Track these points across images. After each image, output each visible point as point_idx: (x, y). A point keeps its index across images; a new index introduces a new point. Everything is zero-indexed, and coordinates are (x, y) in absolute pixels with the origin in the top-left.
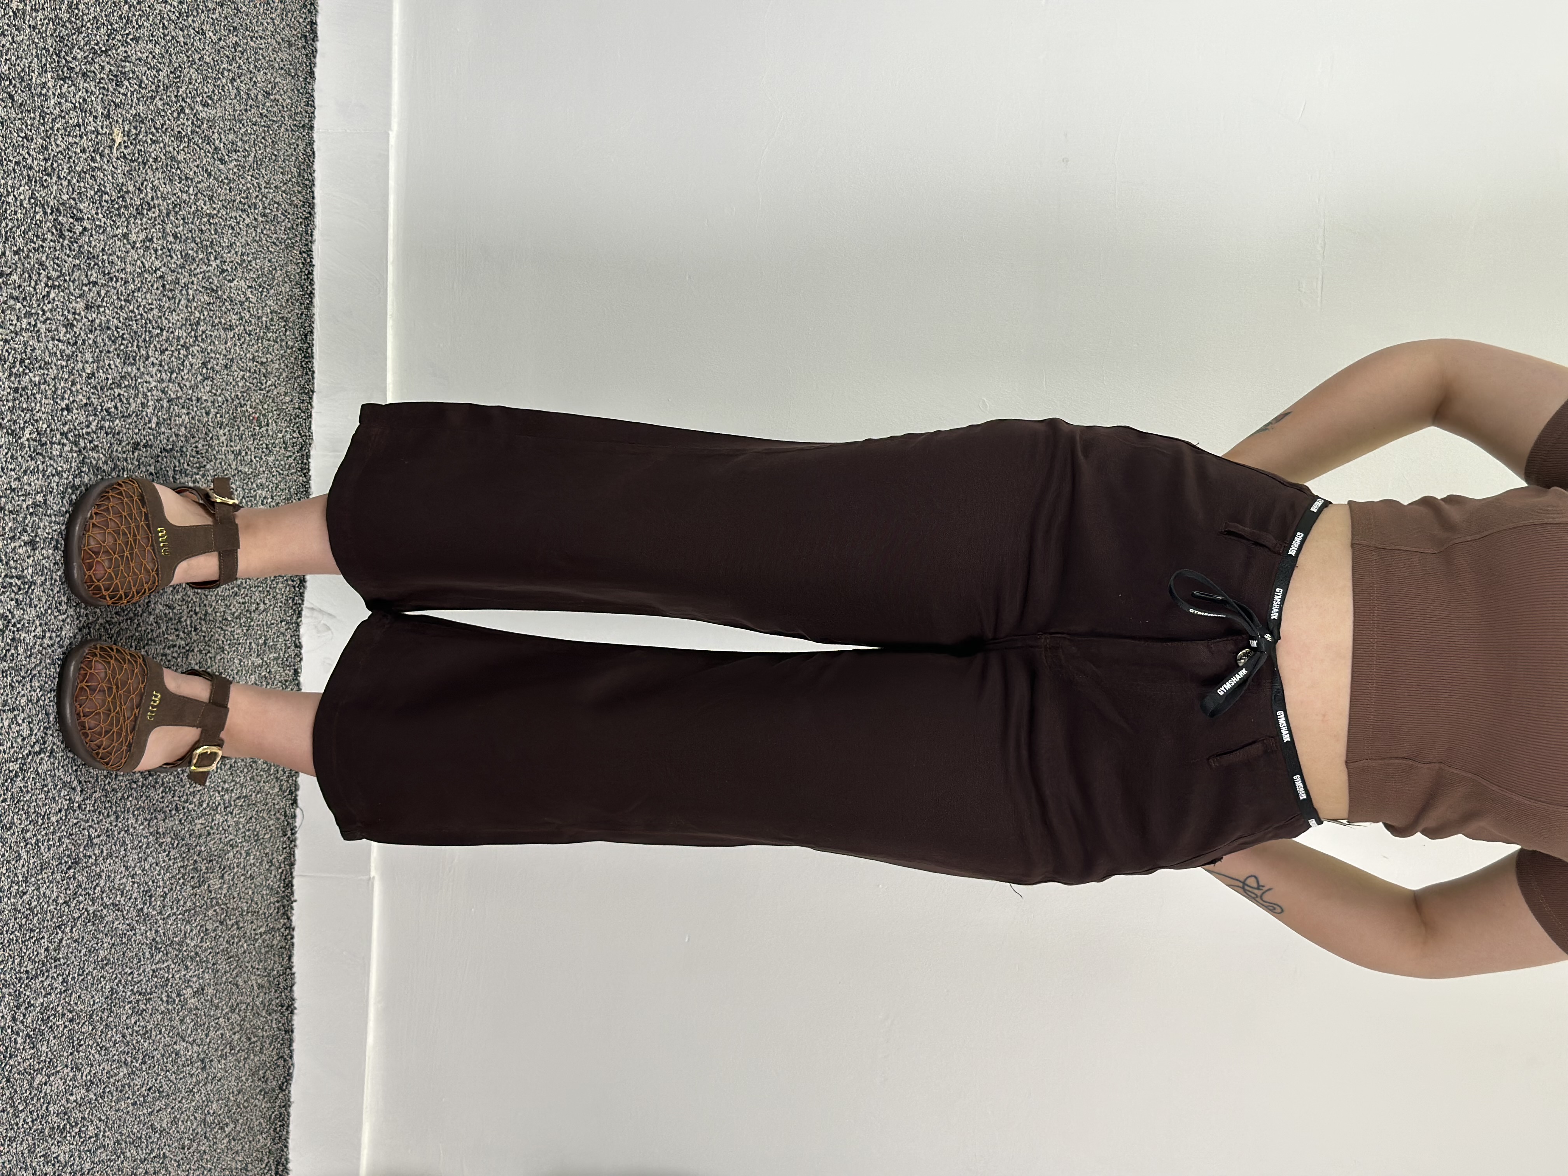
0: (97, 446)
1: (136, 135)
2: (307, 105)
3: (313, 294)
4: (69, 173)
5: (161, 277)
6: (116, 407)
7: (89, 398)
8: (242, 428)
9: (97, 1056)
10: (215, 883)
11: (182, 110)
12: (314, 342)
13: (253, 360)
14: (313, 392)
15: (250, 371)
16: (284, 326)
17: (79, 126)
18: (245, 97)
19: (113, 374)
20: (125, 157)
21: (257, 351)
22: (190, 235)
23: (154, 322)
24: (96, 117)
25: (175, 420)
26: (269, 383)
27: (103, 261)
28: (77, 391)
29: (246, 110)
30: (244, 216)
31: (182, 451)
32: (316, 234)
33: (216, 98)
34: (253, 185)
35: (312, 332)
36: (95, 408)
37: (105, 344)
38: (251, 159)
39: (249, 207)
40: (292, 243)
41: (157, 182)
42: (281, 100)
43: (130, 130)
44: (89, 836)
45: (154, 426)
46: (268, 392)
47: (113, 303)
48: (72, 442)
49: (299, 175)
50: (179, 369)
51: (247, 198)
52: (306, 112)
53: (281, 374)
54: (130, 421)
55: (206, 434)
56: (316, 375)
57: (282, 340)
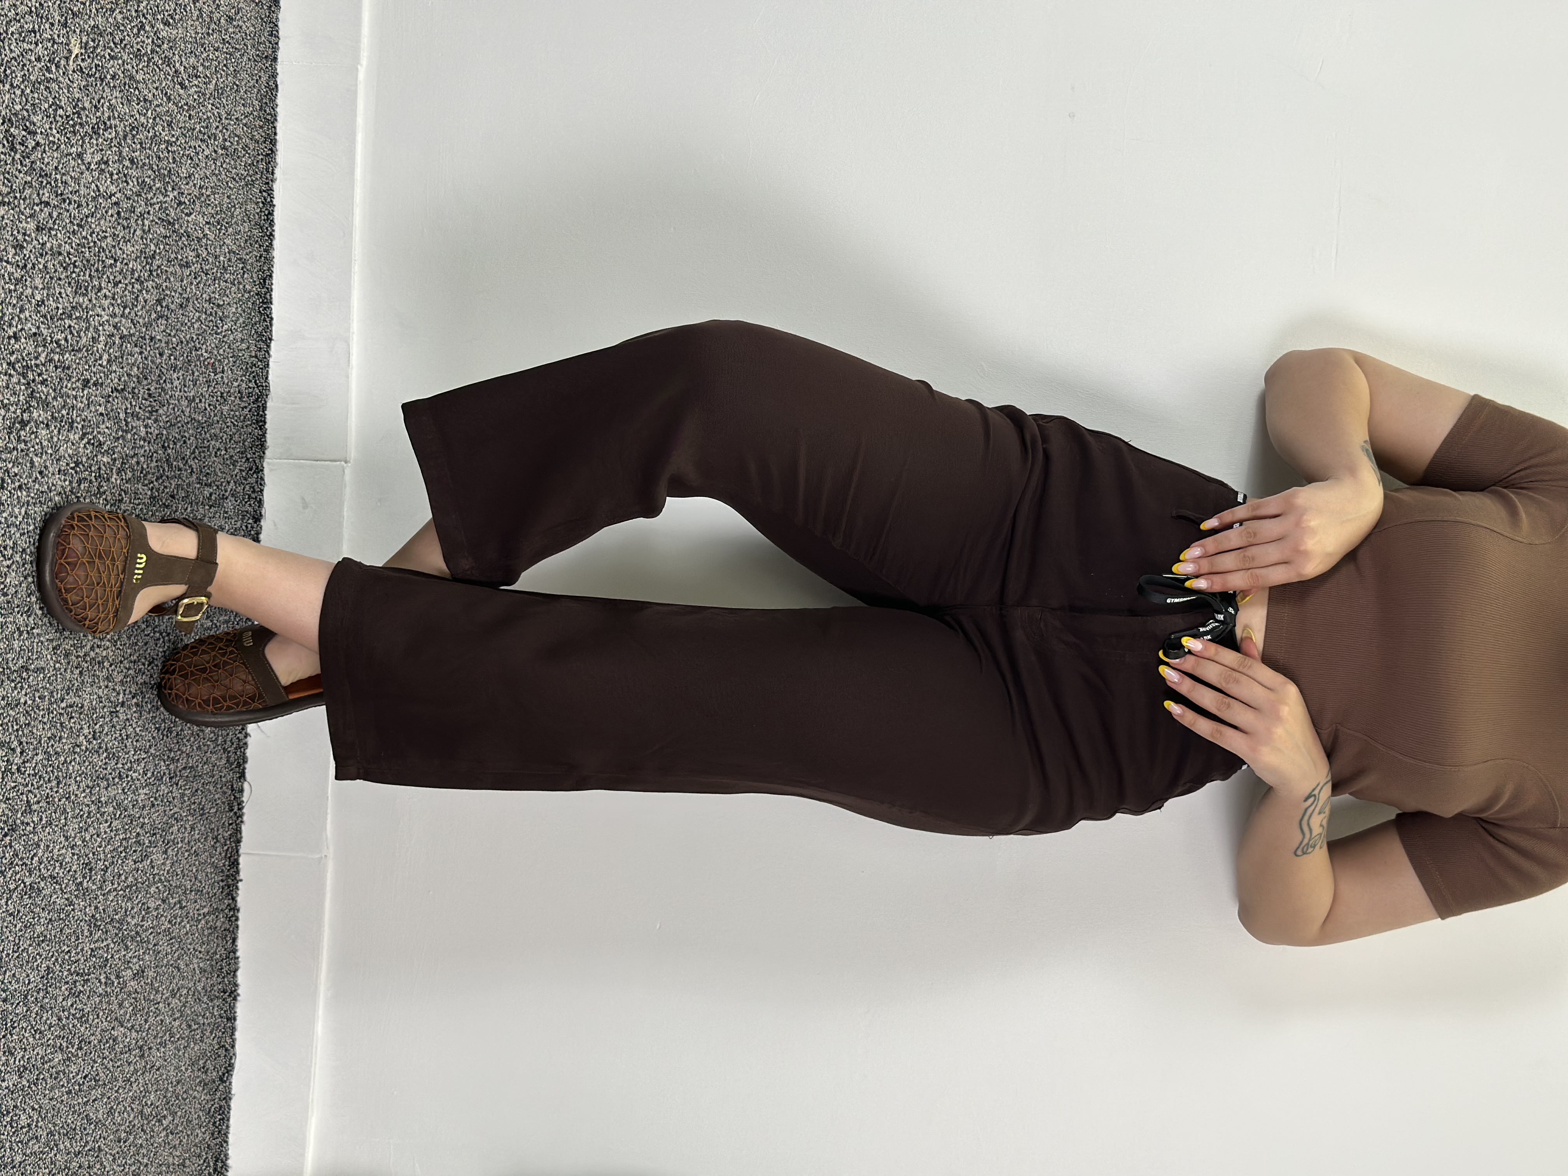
0: (47, 380)
1: (94, 48)
2: (271, 35)
3: (273, 236)
4: (23, 82)
5: (116, 204)
6: (66, 340)
7: (38, 328)
8: (196, 374)
9: (31, 1040)
10: (158, 857)
11: (142, 27)
12: (273, 287)
13: (209, 301)
14: (271, 339)
15: (206, 313)
16: (242, 269)
17: (35, 32)
18: (208, 20)
19: (63, 304)
20: (81, 70)
21: (214, 292)
22: (147, 161)
23: (107, 251)
24: (52, 24)
25: (127, 359)
26: (226, 327)
27: (56, 180)
28: (26, 319)
29: (208, 34)
30: (204, 147)
31: (134, 393)
32: (278, 172)
33: (177, 17)
34: (214, 115)
35: (271, 276)
36: (44, 339)
37: (56, 271)
38: (212, 87)
39: (209, 137)
40: (252, 180)
41: (114, 101)
42: (244, 27)
43: (87, 43)
44: (28, 801)
45: (105, 363)
46: (224, 337)
47: (65, 227)
48: (19, 374)
49: (261, 109)
50: (133, 304)
51: (207, 127)
52: (270, 42)
53: (238, 319)
54: (80, 356)
55: (159, 376)
56: (274, 322)
57: (239, 283)
